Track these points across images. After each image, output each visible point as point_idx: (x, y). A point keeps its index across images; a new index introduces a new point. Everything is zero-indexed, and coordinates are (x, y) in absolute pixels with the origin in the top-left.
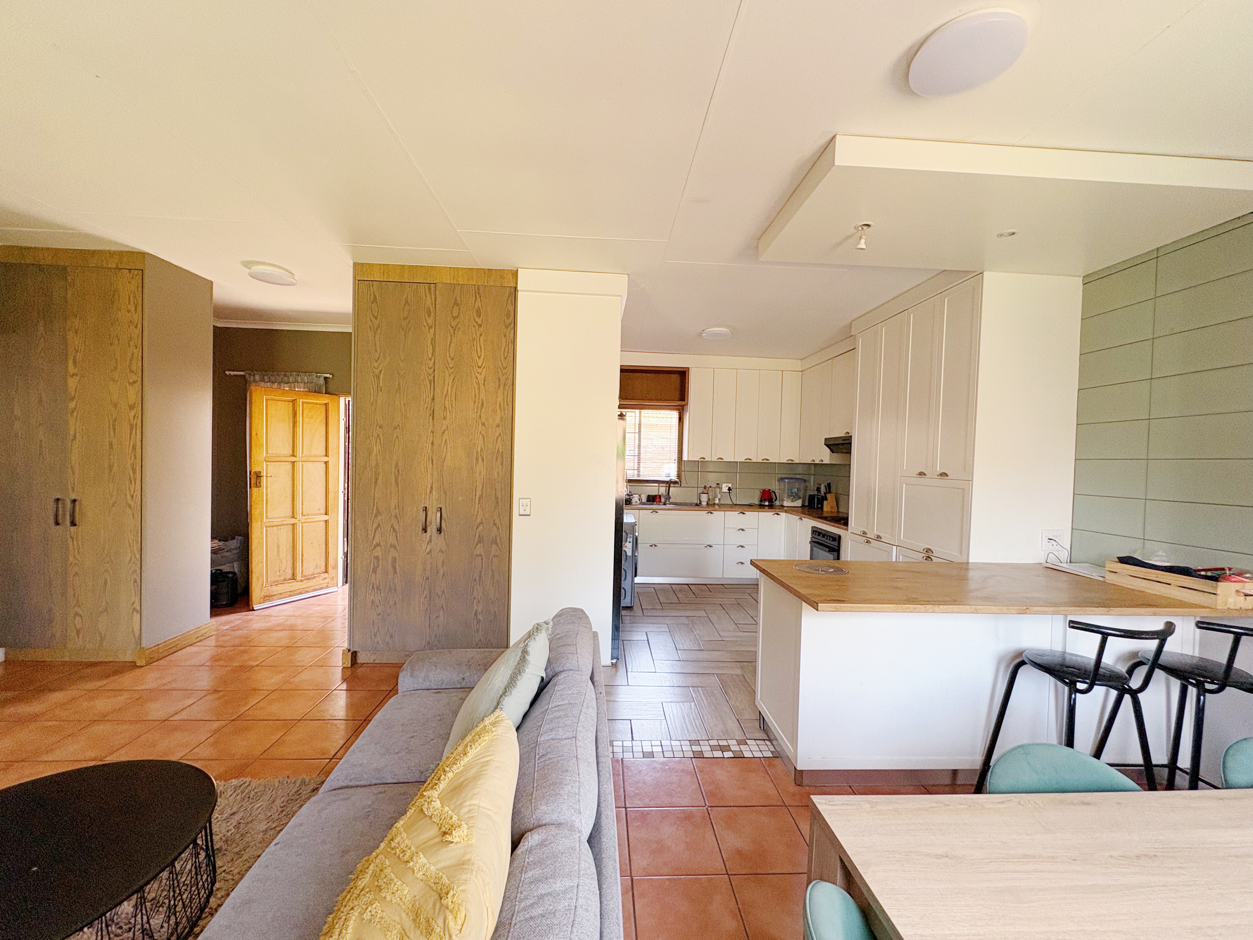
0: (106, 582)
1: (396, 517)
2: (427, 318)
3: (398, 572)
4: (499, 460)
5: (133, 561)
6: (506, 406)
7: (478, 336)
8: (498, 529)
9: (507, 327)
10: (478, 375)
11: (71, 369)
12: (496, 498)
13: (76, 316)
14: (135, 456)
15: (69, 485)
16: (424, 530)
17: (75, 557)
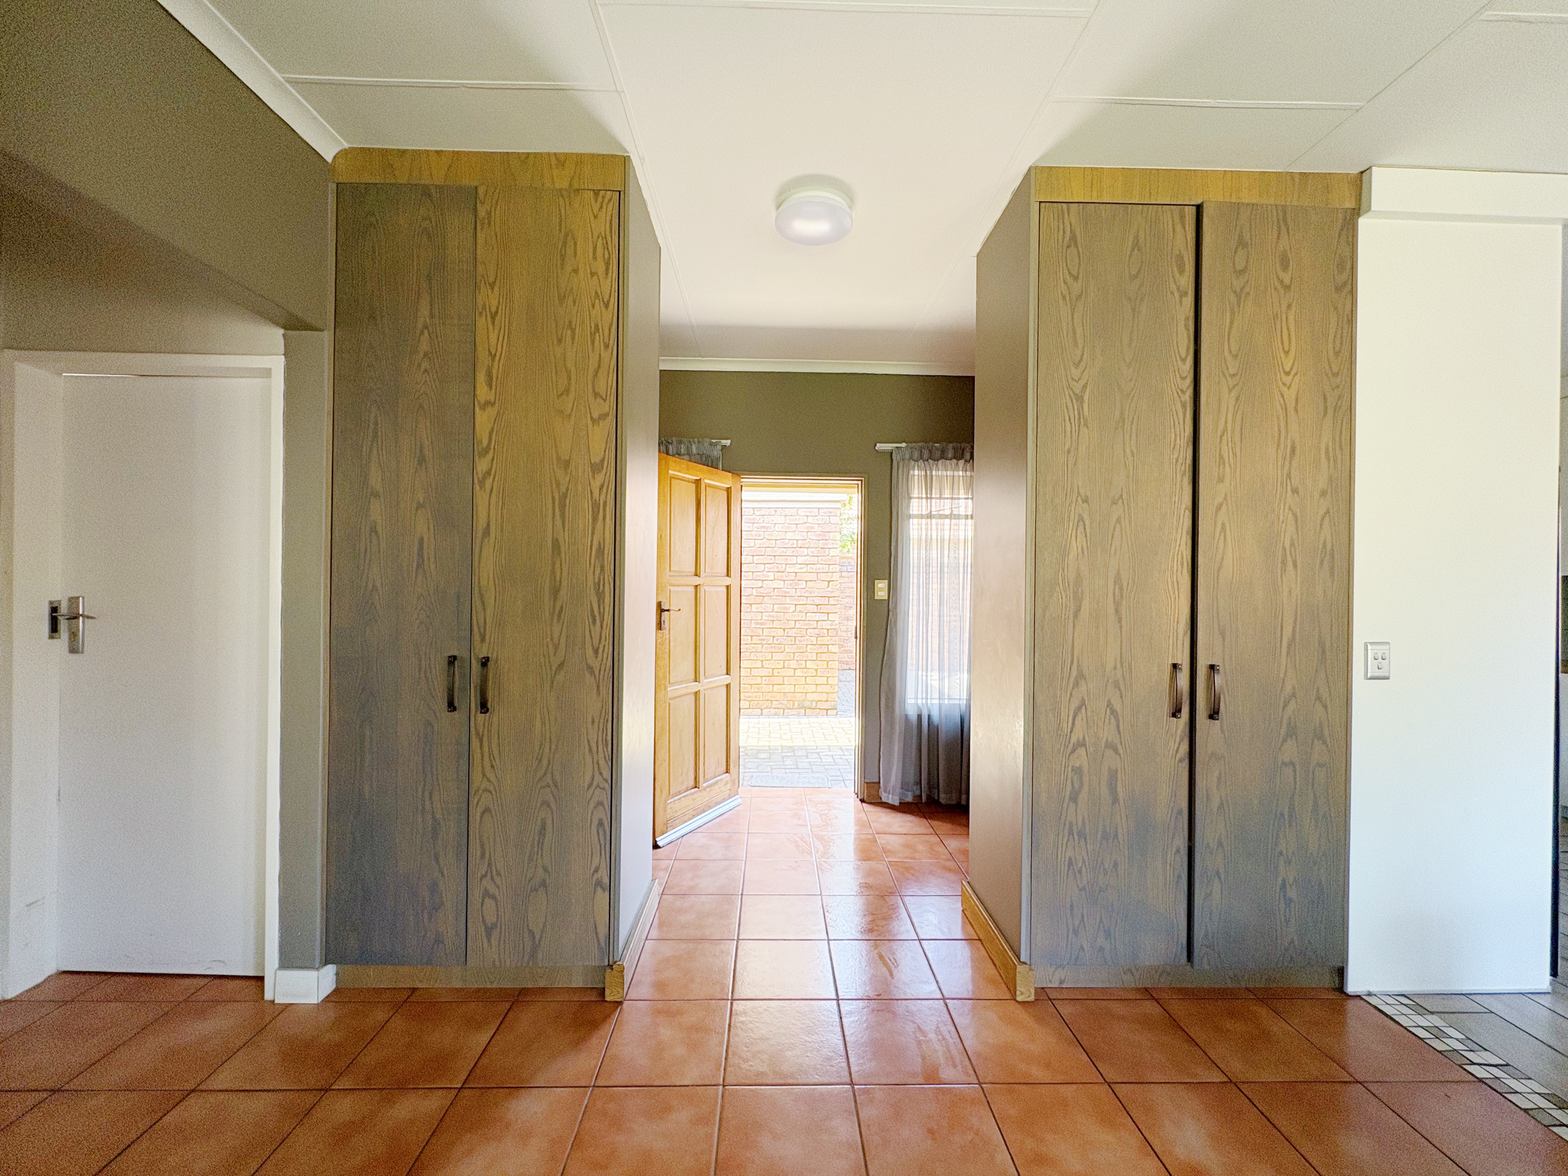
0: (543, 827)
1: (1117, 685)
2: (1177, 276)
3: (1121, 802)
4: (1326, 564)
5: (595, 783)
6: (1338, 452)
7: (1284, 307)
8: (1325, 707)
9: (1338, 289)
10: (1285, 389)
11: (483, 392)
12: (1322, 643)
13: (492, 286)
14: (602, 567)
15: (475, 628)
16: (1176, 713)
17: (484, 775)
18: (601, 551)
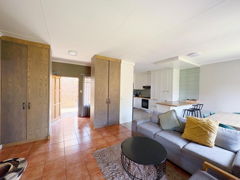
1: (102, 101)
2: (107, 66)
3: (103, 111)
4: (118, 90)
5: (46, 116)
6: (119, 82)
7: (115, 70)
8: (118, 102)
10: (115, 76)
12: (118, 97)
13: (30, 57)
14: (47, 92)
15: (27, 99)
16: (107, 103)
17: (29, 116)
18: (46, 90)
